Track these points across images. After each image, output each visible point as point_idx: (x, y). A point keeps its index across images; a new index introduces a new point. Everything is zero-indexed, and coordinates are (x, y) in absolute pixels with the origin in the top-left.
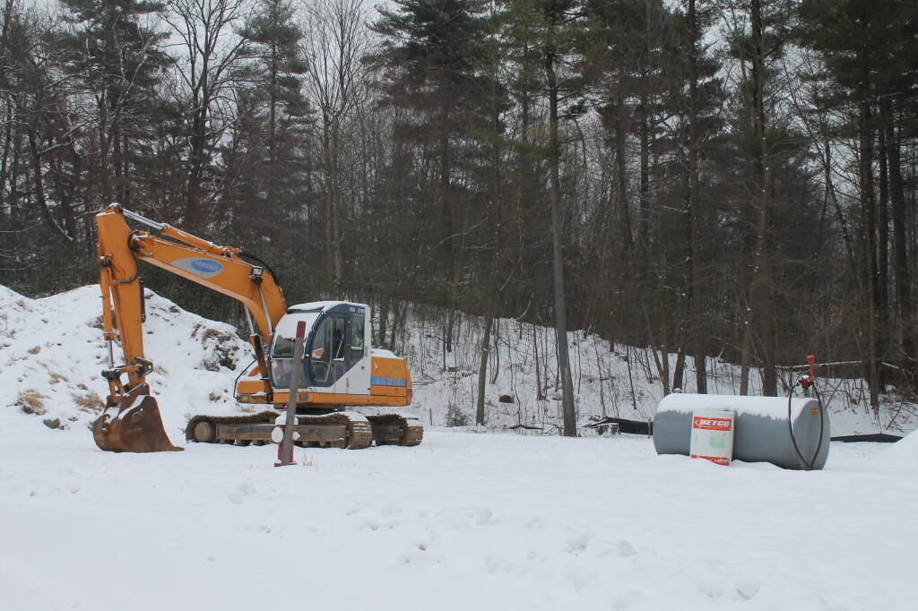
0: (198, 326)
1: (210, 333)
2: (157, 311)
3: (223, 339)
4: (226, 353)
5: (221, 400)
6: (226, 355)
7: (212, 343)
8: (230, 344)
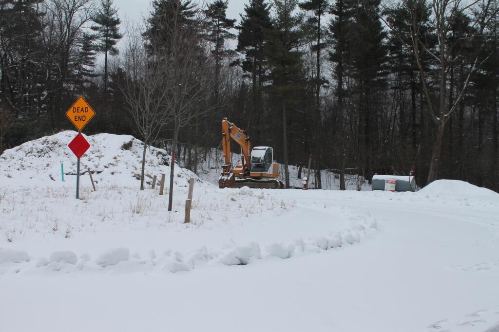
0: (154, 150)
1: (159, 153)
2: (137, 144)
3: (164, 155)
4: (165, 160)
5: (182, 177)
6: (166, 161)
7: (160, 156)
8: (166, 157)
